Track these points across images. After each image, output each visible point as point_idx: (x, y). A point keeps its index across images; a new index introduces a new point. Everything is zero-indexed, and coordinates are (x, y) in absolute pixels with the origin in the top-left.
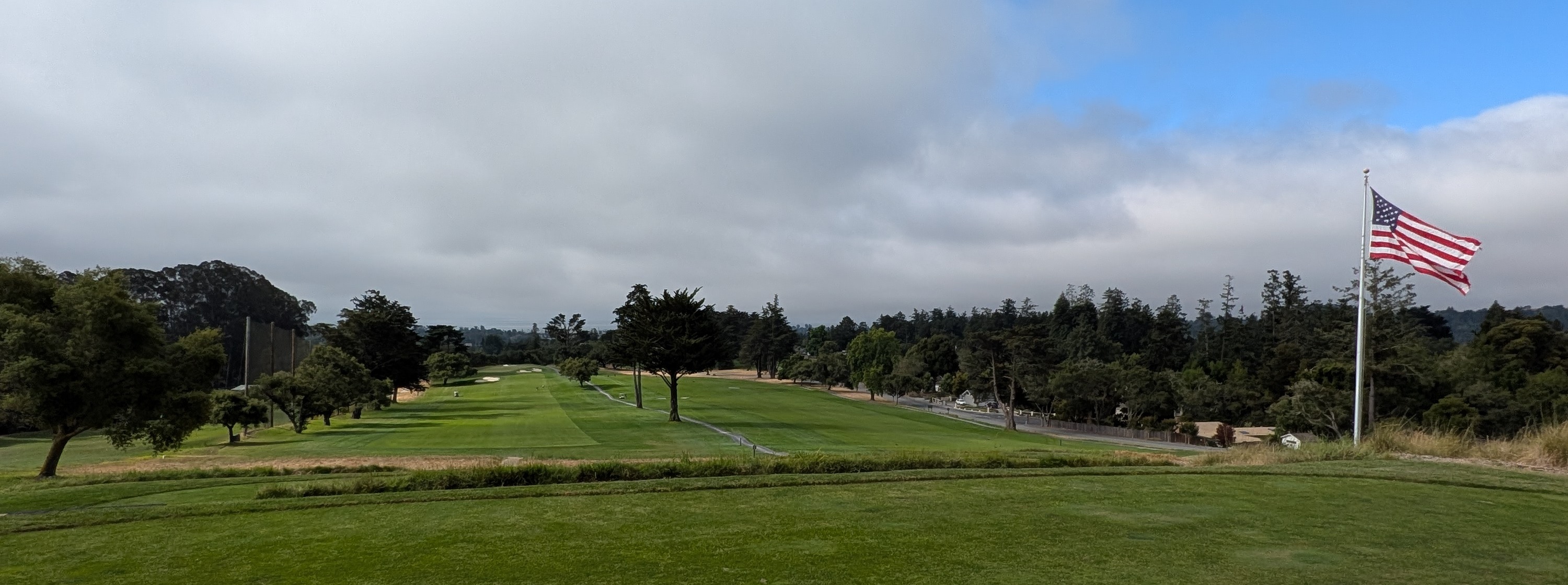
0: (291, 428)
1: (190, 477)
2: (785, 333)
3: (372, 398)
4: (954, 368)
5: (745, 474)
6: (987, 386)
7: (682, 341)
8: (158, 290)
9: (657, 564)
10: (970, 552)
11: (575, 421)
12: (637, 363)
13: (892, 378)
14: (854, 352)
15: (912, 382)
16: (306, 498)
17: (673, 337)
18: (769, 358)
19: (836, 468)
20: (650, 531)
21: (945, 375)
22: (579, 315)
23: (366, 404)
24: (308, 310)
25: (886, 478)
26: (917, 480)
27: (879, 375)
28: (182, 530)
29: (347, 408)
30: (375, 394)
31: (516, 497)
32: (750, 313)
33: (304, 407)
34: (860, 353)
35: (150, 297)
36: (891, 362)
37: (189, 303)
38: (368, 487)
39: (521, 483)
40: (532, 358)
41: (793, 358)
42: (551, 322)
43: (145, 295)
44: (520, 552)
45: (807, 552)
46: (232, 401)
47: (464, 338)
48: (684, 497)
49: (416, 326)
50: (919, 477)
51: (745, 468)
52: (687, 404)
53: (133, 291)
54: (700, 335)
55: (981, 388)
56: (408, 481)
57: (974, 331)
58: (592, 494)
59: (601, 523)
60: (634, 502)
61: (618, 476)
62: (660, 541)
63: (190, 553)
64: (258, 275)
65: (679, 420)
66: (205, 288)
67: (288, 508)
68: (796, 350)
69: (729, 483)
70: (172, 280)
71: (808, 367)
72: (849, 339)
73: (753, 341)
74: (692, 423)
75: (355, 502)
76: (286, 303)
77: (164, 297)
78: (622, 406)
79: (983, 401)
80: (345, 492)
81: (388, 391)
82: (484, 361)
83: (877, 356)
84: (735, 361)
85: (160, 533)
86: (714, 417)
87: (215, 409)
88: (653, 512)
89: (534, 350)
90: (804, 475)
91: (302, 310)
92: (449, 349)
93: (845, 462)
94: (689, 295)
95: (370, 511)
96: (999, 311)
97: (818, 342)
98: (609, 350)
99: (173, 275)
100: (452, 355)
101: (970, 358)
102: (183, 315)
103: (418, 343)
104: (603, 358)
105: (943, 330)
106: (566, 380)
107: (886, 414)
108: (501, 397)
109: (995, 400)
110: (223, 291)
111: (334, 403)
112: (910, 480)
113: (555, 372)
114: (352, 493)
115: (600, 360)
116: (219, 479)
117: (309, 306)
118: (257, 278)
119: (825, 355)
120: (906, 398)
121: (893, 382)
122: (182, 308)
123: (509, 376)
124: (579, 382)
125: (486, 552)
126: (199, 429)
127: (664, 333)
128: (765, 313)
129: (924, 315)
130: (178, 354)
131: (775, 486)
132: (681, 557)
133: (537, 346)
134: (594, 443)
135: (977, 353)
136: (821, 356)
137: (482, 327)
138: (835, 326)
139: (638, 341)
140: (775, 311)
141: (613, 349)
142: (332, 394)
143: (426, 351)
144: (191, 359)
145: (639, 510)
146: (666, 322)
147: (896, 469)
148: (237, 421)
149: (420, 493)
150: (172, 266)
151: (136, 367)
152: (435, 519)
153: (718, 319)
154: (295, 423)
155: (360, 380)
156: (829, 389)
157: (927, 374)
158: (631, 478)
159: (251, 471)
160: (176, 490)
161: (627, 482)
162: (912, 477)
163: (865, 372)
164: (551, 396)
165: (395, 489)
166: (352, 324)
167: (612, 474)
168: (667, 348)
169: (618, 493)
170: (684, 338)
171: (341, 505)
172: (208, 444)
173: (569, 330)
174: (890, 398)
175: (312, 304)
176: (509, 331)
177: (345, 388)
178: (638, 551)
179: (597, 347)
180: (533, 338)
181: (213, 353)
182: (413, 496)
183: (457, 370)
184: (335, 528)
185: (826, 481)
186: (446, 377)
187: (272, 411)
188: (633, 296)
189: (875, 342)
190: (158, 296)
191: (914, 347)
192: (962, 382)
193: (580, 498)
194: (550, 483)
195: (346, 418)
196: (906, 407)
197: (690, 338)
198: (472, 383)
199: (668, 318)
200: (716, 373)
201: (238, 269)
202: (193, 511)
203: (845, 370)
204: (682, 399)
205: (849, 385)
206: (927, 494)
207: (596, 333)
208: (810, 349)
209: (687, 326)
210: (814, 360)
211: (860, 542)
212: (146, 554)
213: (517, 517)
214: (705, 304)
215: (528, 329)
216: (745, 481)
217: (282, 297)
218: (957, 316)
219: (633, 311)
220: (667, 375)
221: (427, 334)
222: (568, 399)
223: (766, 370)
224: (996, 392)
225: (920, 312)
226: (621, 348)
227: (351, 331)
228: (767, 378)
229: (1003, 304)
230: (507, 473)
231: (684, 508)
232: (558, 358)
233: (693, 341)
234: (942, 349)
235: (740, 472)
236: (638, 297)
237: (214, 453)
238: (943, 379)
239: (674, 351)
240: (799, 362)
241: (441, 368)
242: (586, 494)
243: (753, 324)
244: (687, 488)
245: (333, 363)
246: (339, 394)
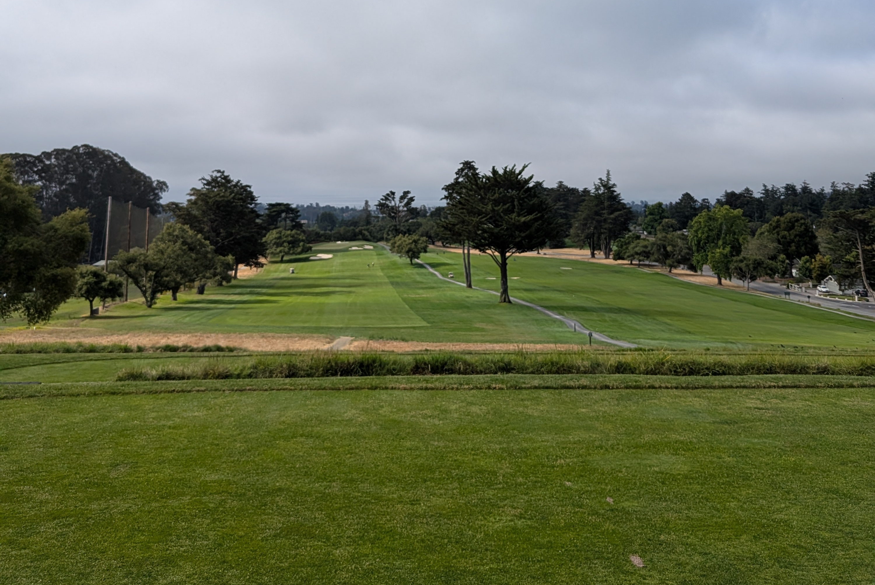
0: (143, 303)
1: (57, 351)
2: (620, 210)
3: (215, 275)
4: (813, 251)
5: (585, 372)
6: (853, 271)
7: (512, 219)
8: (36, 173)
9: (494, 473)
10: (845, 478)
11: (405, 300)
12: (466, 242)
13: (741, 261)
14: (696, 231)
15: (765, 266)
16: (160, 382)
17: (502, 214)
18: (603, 236)
19: (684, 369)
20: (487, 435)
21: (803, 258)
22: (408, 192)
23: (210, 280)
24: (161, 189)
25: (742, 384)
26: (779, 387)
27: (726, 256)
28: (54, 409)
29: (192, 284)
30: (218, 270)
31: (352, 389)
32: (581, 189)
33: (155, 282)
34: (703, 233)
35: (31, 178)
36: (739, 243)
37: (61, 183)
38: (214, 373)
39: (356, 373)
40: (363, 235)
41: (629, 237)
42: (382, 199)
43: (26, 176)
44: (357, 450)
45: (657, 469)
46: (94, 276)
47: (300, 216)
48: (520, 396)
49: (256, 204)
50: (781, 384)
51: (584, 367)
52: (517, 285)
53: (17, 173)
54: (529, 213)
55: (847, 274)
56: (251, 368)
57: (834, 209)
58: (426, 389)
59: (437, 422)
60: (470, 399)
61: (452, 370)
62: (498, 446)
63: (61, 433)
64: (120, 158)
65: (510, 302)
66: (75, 170)
67: (144, 392)
68: (632, 228)
69: (567, 383)
70: (48, 162)
71: (646, 247)
72: (690, 217)
73: (585, 219)
74: (525, 306)
75: (203, 388)
76: (143, 183)
77: (41, 178)
78: (451, 286)
79: (850, 288)
80: (194, 377)
81: (229, 267)
82: (319, 238)
83: (723, 235)
84: (567, 240)
85: (37, 412)
86: (546, 300)
87: (79, 283)
88: (488, 413)
89: (365, 227)
90: (649, 376)
91: (156, 189)
92: (286, 227)
93: (693, 363)
94: (517, 172)
95: (216, 398)
96: (863, 186)
97: (656, 221)
98: (438, 228)
99: (49, 159)
100: (289, 232)
101: (830, 238)
102: (56, 195)
103: (258, 221)
104: (433, 235)
105: (799, 208)
106: (396, 258)
107: (736, 301)
108: (334, 274)
109: (865, 288)
110: (90, 172)
111: (181, 278)
112: (770, 387)
113: (385, 249)
114: (199, 378)
115: (430, 237)
116: (83, 354)
117: (162, 186)
118: (119, 160)
119: (664, 234)
120: (759, 283)
121: (742, 265)
122: (55, 188)
123: (341, 253)
124: (408, 260)
125: (325, 449)
126: (65, 302)
127: (493, 210)
128: (597, 189)
129: (774, 192)
130: (51, 233)
131: (617, 388)
132: (520, 467)
133: (368, 223)
134: (424, 324)
135: (839, 234)
136: (659, 236)
137: (317, 204)
138: (674, 203)
139: (466, 218)
140: (608, 187)
141: (443, 226)
142: (180, 270)
143: (264, 229)
144: (61, 238)
145: (475, 409)
146: (494, 200)
147: (752, 374)
148: (97, 295)
149: (262, 381)
150: (49, 150)
151: (17, 245)
152: (277, 410)
153: (547, 195)
154: (146, 298)
155: (205, 257)
156: (670, 271)
157: (782, 256)
158: (465, 373)
159: (109, 347)
160: (46, 364)
161: (461, 376)
162: (772, 384)
163: (709, 254)
164: (382, 274)
165: (238, 376)
166: (200, 203)
167: (446, 367)
168: (497, 226)
169: (453, 389)
170: (514, 216)
171: (190, 391)
172: (72, 316)
173: (399, 207)
174: (740, 283)
175: (164, 183)
176: (342, 208)
177: (192, 264)
178: (475, 457)
179: (427, 224)
180: (365, 216)
181: (80, 232)
182: (255, 385)
183: (293, 247)
184: (185, 415)
185: (674, 385)
186: (282, 254)
187: (127, 285)
188: (462, 172)
189: (720, 221)
190: (37, 177)
191: (765, 227)
192: (823, 267)
193: (414, 393)
194: (385, 375)
195: (190, 294)
196: (758, 293)
197: (519, 215)
198: (307, 260)
199: (497, 195)
200: (547, 253)
201: (102, 152)
202: (64, 391)
203: (687, 251)
204: (513, 279)
205: (693, 268)
206: (790, 405)
207: (425, 210)
208: (647, 228)
209: (516, 203)
210: (652, 239)
211: (715, 459)
212: (24, 432)
213: (354, 411)
214: (534, 180)
215: (360, 206)
216: (584, 381)
217: (140, 177)
218: (814, 191)
219: (461, 188)
220: (497, 254)
221: (267, 212)
222: (398, 277)
223: (600, 249)
224: (864, 279)
225: (770, 187)
226: (449, 226)
227: (198, 209)
228: (601, 258)
229: (867, 178)
230: (343, 363)
231: (521, 409)
232: (389, 235)
233: (523, 219)
234: (798, 229)
235: (578, 371)
236: (466, 174)
237: (77, 326)
238: (801, 262)
239: (502, 229)
240: (636, 242)
241: (278, 245)
242: (421, 389)
243: (584, 200)
244: (524, 386)
245: (182, 240)
246: (186, 270)
